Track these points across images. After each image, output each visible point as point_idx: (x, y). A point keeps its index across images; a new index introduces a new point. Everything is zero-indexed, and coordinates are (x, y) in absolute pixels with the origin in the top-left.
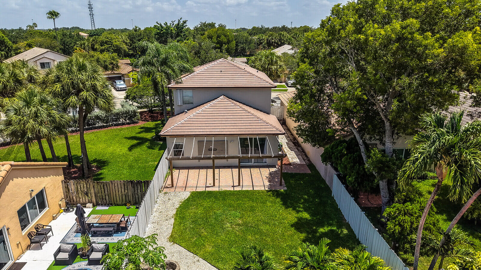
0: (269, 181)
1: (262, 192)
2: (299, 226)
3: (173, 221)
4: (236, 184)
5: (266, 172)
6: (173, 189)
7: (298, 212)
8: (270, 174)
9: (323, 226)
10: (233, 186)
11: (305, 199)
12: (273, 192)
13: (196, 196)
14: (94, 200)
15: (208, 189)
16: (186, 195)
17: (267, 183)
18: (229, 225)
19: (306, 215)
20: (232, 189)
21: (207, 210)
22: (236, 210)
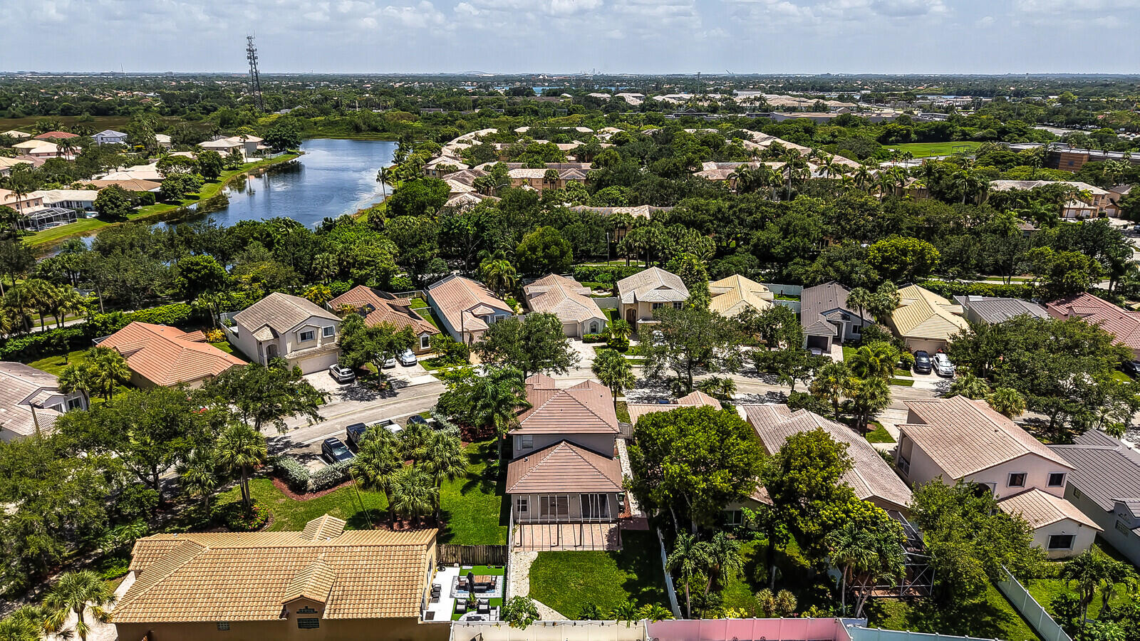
0: (608, 541)
1: (601, 552)
2: (628, 586)
3: (528, 580)
4: (578, 544)
5: (606, 528)
6: (522, 549)
7: (629, 573)
8: (610, 531)
9: (645, 587)
10: (575, 546)
11: (637, 561)
12: (611, 553)
13: (544, 557)
14: (460, 560)
15: (553, 549)
16: (534, 555)
17: (606, 543)
18: (573, 585)
19: (635, 576)
20: (574, 549)
21: (555, 571)
22: (577, 571)
